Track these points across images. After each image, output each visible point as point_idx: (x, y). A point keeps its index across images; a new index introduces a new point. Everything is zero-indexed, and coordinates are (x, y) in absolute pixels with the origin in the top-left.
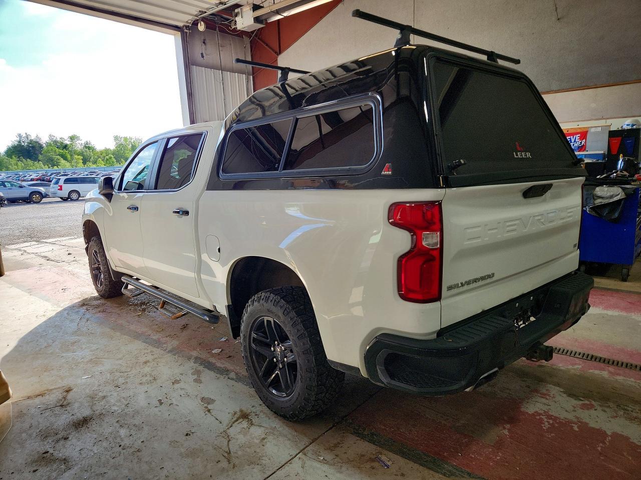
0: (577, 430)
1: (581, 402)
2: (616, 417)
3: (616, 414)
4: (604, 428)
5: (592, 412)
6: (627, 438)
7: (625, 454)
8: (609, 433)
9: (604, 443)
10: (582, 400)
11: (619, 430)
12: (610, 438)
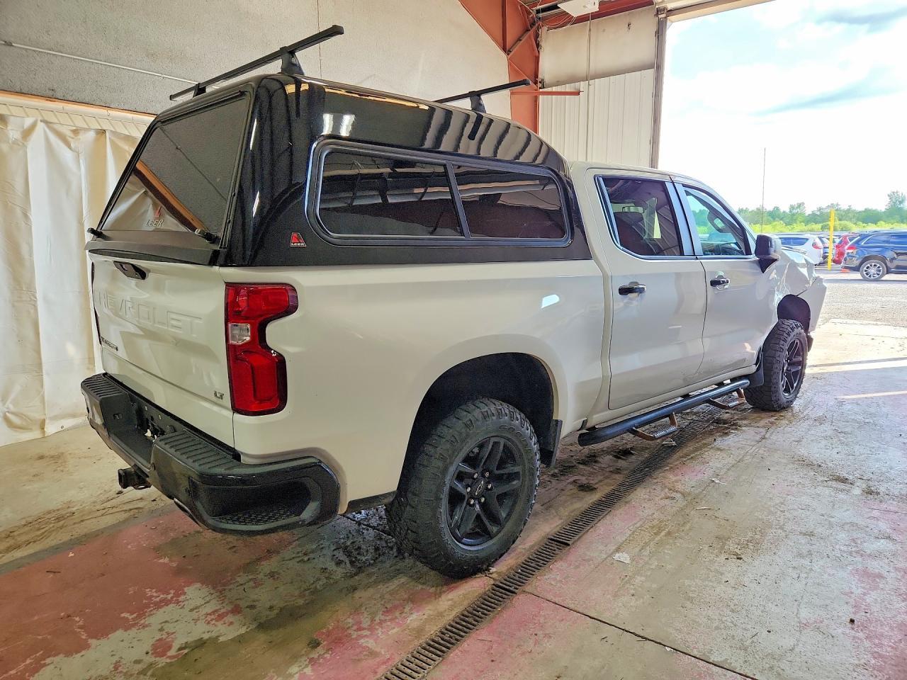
0: (123, 615)
1: (176, 646)
2: (116, 668)
3: (121, 672)
4: (103, 641)
5: (147, 646)
6: (69, 653)
7: (49, 637)
8: (93, 642)
9: (81, 627)
10: (180, 649)
11: (90, 655)
12: (84, 637)
